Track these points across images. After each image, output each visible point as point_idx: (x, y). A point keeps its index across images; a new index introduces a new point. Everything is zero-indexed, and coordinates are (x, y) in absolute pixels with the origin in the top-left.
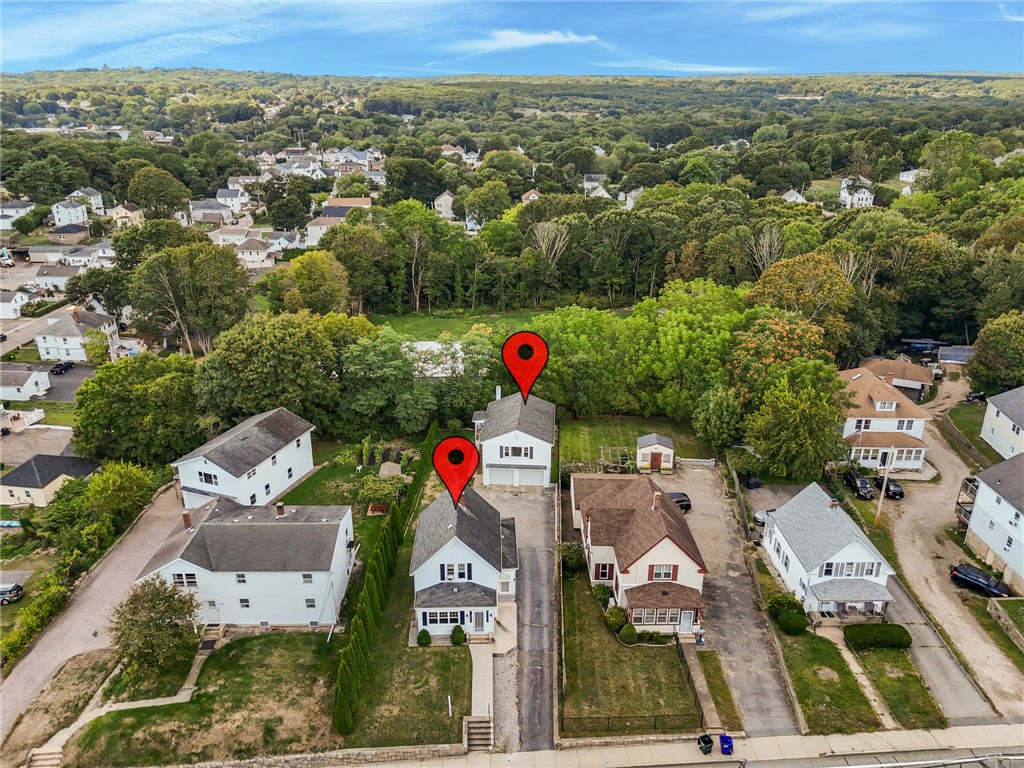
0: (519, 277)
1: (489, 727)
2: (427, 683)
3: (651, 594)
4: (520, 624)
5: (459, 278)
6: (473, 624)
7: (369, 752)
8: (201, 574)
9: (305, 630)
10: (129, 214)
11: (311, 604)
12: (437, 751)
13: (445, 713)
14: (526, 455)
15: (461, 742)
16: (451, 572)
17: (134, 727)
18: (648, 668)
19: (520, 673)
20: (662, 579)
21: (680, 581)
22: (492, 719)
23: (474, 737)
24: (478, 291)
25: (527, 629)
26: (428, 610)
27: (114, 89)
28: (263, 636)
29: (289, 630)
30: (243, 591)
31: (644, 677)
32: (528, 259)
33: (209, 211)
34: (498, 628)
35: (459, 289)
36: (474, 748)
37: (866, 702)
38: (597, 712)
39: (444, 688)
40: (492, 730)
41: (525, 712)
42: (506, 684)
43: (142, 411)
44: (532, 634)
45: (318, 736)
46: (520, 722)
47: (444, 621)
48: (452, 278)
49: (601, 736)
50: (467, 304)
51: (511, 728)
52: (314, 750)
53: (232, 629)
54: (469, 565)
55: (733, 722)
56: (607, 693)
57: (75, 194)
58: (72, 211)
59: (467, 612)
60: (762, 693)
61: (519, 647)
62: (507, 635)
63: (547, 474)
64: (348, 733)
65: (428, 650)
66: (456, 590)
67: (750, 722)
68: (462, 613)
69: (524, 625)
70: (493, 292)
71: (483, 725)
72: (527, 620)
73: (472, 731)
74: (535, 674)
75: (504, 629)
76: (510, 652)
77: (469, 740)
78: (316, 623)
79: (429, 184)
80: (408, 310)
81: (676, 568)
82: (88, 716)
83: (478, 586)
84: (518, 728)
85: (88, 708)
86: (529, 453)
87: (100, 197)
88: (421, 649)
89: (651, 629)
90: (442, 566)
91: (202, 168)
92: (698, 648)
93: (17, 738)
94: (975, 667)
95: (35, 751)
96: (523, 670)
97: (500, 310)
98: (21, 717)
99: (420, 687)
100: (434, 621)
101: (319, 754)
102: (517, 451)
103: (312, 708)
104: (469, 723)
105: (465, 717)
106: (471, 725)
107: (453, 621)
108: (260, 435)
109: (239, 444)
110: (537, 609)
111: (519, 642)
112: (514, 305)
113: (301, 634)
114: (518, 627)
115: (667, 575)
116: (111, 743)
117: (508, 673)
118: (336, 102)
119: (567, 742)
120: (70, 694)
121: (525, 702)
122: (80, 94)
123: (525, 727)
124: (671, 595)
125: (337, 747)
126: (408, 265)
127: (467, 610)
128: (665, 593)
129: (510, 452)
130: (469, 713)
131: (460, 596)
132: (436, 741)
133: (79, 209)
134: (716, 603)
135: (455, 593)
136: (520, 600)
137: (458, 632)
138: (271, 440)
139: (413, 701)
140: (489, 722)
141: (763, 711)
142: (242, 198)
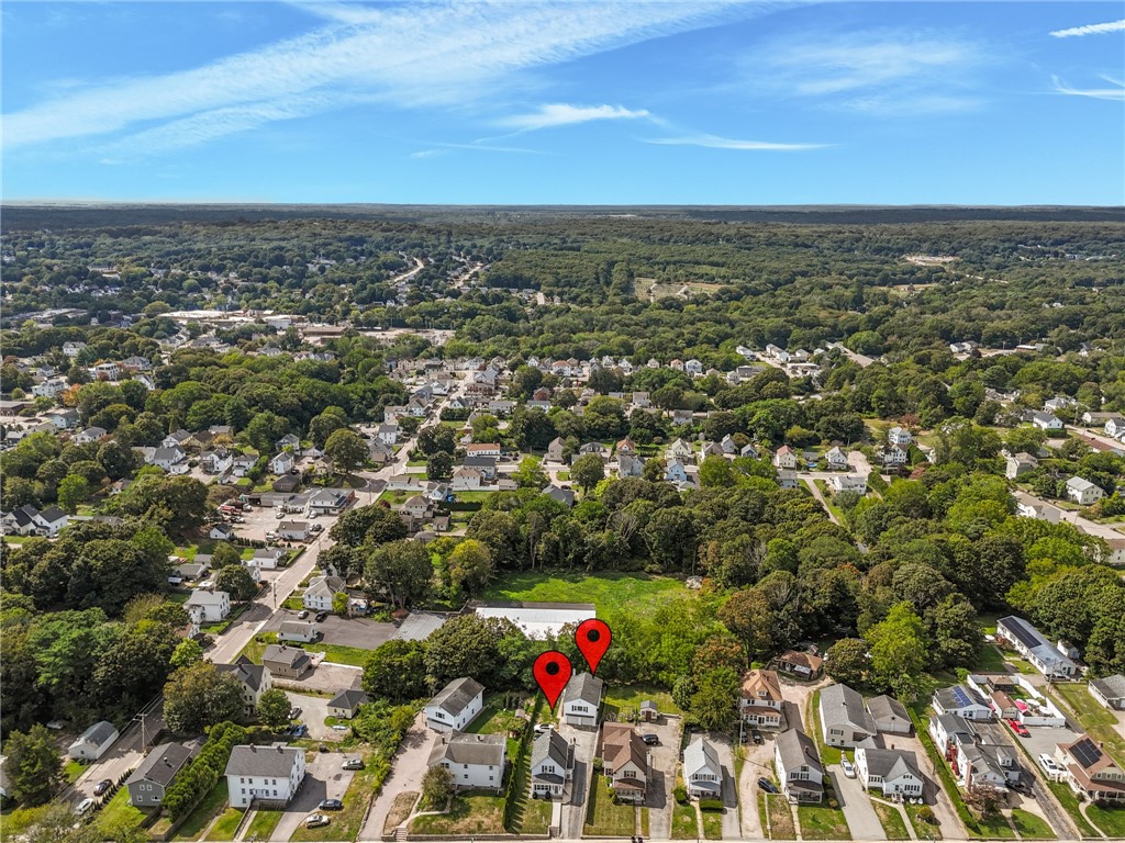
1: (558, 829)
2: (536, 813)
8: (451, 763)
9: (490, 787)
11: (491, 778)
13: (541, 822)
14: (585, 711)
15: (547, 834)
16: (546, 769)
17: (432, 821)
20: (630, 777)
23: (552, 832)
26: (537, 783)
28: (473, 789)
29: (484, 787)
30: (466, 771)
34: (564, 794)
37: (697, 830)
39: (542, 814)
40: (559, 831)
41: (571, 826)
44: (577, 796)
47: (543, 789)
51: (566, 830)
53: (460, 786)
54: (554, 767)
55: (646, 833)
58: (286, 463)
59: (552, 786)
60: (661, 824)
61: (572, 801)
62: (567, 796)
63: (594, 720)
66: (548, 776)
67: (652, 834)
68: (550, 786)
71: (556, 828)
73: (551, 830)
75: (566, 794)
77: (550, 833)
78: (493, 785)
81: (635, 773)
82: (413, 816)
83: (557, 775)
84: (568, 830)
85: (412, 813)
86: (586, 709)
89: (624, 797)
94: (743, 820)
95: (398, 827)
100: (539, 788)
102: (580, 708)
104: (550, 826)
106: (551, 828)
107: (546, 789)
109: (452, 699)
111: (572, 799)
114: (572, 793)
115: (632, 775)
116: (425, 826)
120: (403, 807)
127: (552, 784)
128: (630, 783)
129: (577, 708)
130: (550, 823)
132: (538, 833)
133: (290, 460)
135: (548, 778)
137: (548, 793)
138: (466, 697)
140: (558, 827)
141: (659, 831)
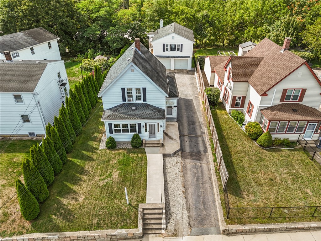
1: (162, 214)
2: (110, 175)
3: (284, 111)
4: (181, 135)
6: (148, 133)
9: (25, 138)
11: (26, 119)
12: (116, 235)
13: (123, 201)
14: (178, 49)
15: (137, 227)
16: (130, 95)
18: (288, 165)
19: (184, 168)
20: (291, 101)
21: (305, 102)
22: (164, 206)
23: (149, 222)
25: (186, 138)
26: (113, 122)
31: (286, 171)
34: (166, 137)
36: (148, 232)
38: (255, 201)
39: (124, 180)
40: (164, 216)
41: (191, 199)
42: (174, 177)
44: (191, 141)
45: (9, 222)
46: (188, 209)
47: (125, 131)
49: (265, 223)
51: (181, 214)
52: (3, 234)
54: (144, 89)
59: (143, 124)
61: (182, 150)
62: (173, 142)
63: (190, 61)
64: (36, 219)
65: (114, 152)
66: (134, 108)
68: (139, 124)
69: (184, 136)
71: (157, 211)
72: (186, 132)
73: (147, 217)
74: (197, 169)
75: (170, 138)
76: (175, 153)
77: (144, 224)
78: (33, 134)
81: (304, 91)
83: (151, 106)
84: (186, 213)
86: (180, 48)
88: (109, 151)
89: (282, 136)
90: (123, 90)
96: (186, 165)
99: (104, 179)
100: (118, 131)
101: (7, 238)
103: (11, 196)
104: (144, 209)
105: (140, 204)
106: (146, 212)
107: (132, 131)
109: (9, 39)
110: (192, 126)
111: (181, 146)
113: (21, 141)
114: (180, 137)
115: (295, 97)
117: (175, 168)
121: (191, 190)
123: (194, 214)
125: (25, 231)
127: (143, 122)
128: (295, 110)
129: (169, 48)
130: (144, 200)
131: (138, 112)
132: (114, 226)
135: (134, 110)
136: (180, 121)
137: (136, 138)
138: (32, 41)
139: (98, 190)
140: (161, 209)
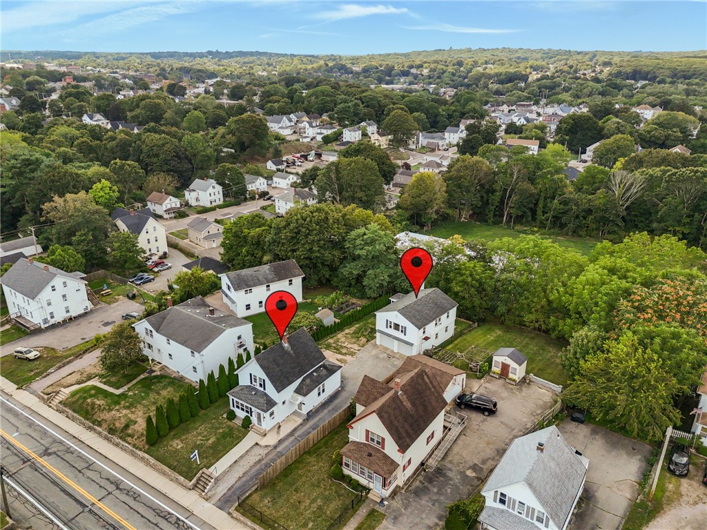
0: (589, 212)
1: (210, 482)
3: (360, 451)
4: (291, 434)
5: (541, 205)
6: (256, 418)
7: (152, 461)
10: (380, 138)
11: (195, 370)
12: (178, 479)
17: (92, 396)
19: (259, 461)
20: (375, 444)
21: (387, 452)
22: (215, 478)
23: (201, 483)
24: (553, 217)
25: (292, 439)
26: (236, 400)
27: (446, 62)
28: (174, 378)
29: (187, 381)
30: (169, 349)
31: (319, 504)
32: (600, 198)
33: (432, 141)
34: (276, 430)
35: (539, 212)
36: (196, 489)
38: (268, 507)
39: (212, 447)
40: (210, 484)
41: (239, 484)
42: (246, 464)
43: (244, 244)
44: (292, 443)
46: (230, 489)
47: (243, 409)
48: (536, 204)
49: (254, 522)
50: (542, 226)
51: (222, 489)
52: (134, 446)
53: (166, 369)
54: (264, 380)
56: (288, 500)
57: (362, 124)
58: (353, 133)
59: (253, 410)
61: (275, 447)
63: (415, 350)
64: (152, 446)
65: (229, 423)
68: (251, 409)
69: (293, 436)
70: (564, 220)
71: (209, 478)
72: (297, 434)
73: (201, 479)
74: (266, 466)
76: (267, 446)
79: (590, 134)
80: (497, 223)
81: (383, 440)
82: (89, 383)
84: (225, 491)
85: (93, 380)
86: (404, 331)
87: (376, 127)
88: (226, 420)
90: (251, 375)
91: (450, 113)
92: (377, 507)
93: (63, 381)
95: (62, 389)
96: (263, 460)
97: (567, 234)
98: (74, 372)
100: (237, 407)
101: (134, 449)
102: (397, 327)
105: (204, 469)
108: (268, 272)
110: (311, 430)
112: (581, 233)
114: (289, 435)
115: (378, 443)
117: (254, 457)
118: (590, 71)
119: (235, 514)
120: (94, 371)
121: (244, 479)
122: (425, 65)
123: (230, 493)
124: (372, 458)
125: (143, 450)
126: (505, 190)
128: (370, 455)
129: (392, 325)
132: (180, 474)
133: (357, 133)
134: (429, 486)
136: (308, 420)
137: (247, 419)
138: (272, 277)
139: (192, 446)
140: (213, 478)
142: (461, 134)
